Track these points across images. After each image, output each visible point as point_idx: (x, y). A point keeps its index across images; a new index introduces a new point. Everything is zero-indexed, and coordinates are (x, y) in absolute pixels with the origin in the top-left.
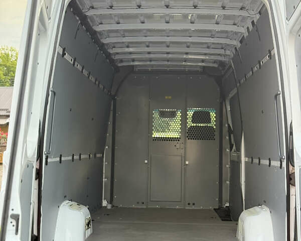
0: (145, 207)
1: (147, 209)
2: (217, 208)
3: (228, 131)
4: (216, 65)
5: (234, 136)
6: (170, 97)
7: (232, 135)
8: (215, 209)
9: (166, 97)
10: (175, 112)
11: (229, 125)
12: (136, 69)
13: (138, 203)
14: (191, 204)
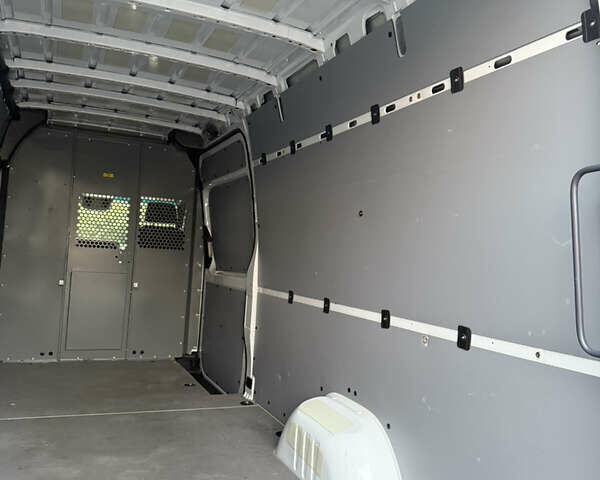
0: (55, 360)
1: (59, 364)
2: (180, 356)
3: (203, 237)
4: (198, 131)
5: (213, 245)
6: (112, 176)
7: (209, 244)
8: (177, 359)
9: (105, 175)
10: (111, 200)
11: (205, 228)
12: (52, 120)
13: (42, 354)
14: (138, 352)
